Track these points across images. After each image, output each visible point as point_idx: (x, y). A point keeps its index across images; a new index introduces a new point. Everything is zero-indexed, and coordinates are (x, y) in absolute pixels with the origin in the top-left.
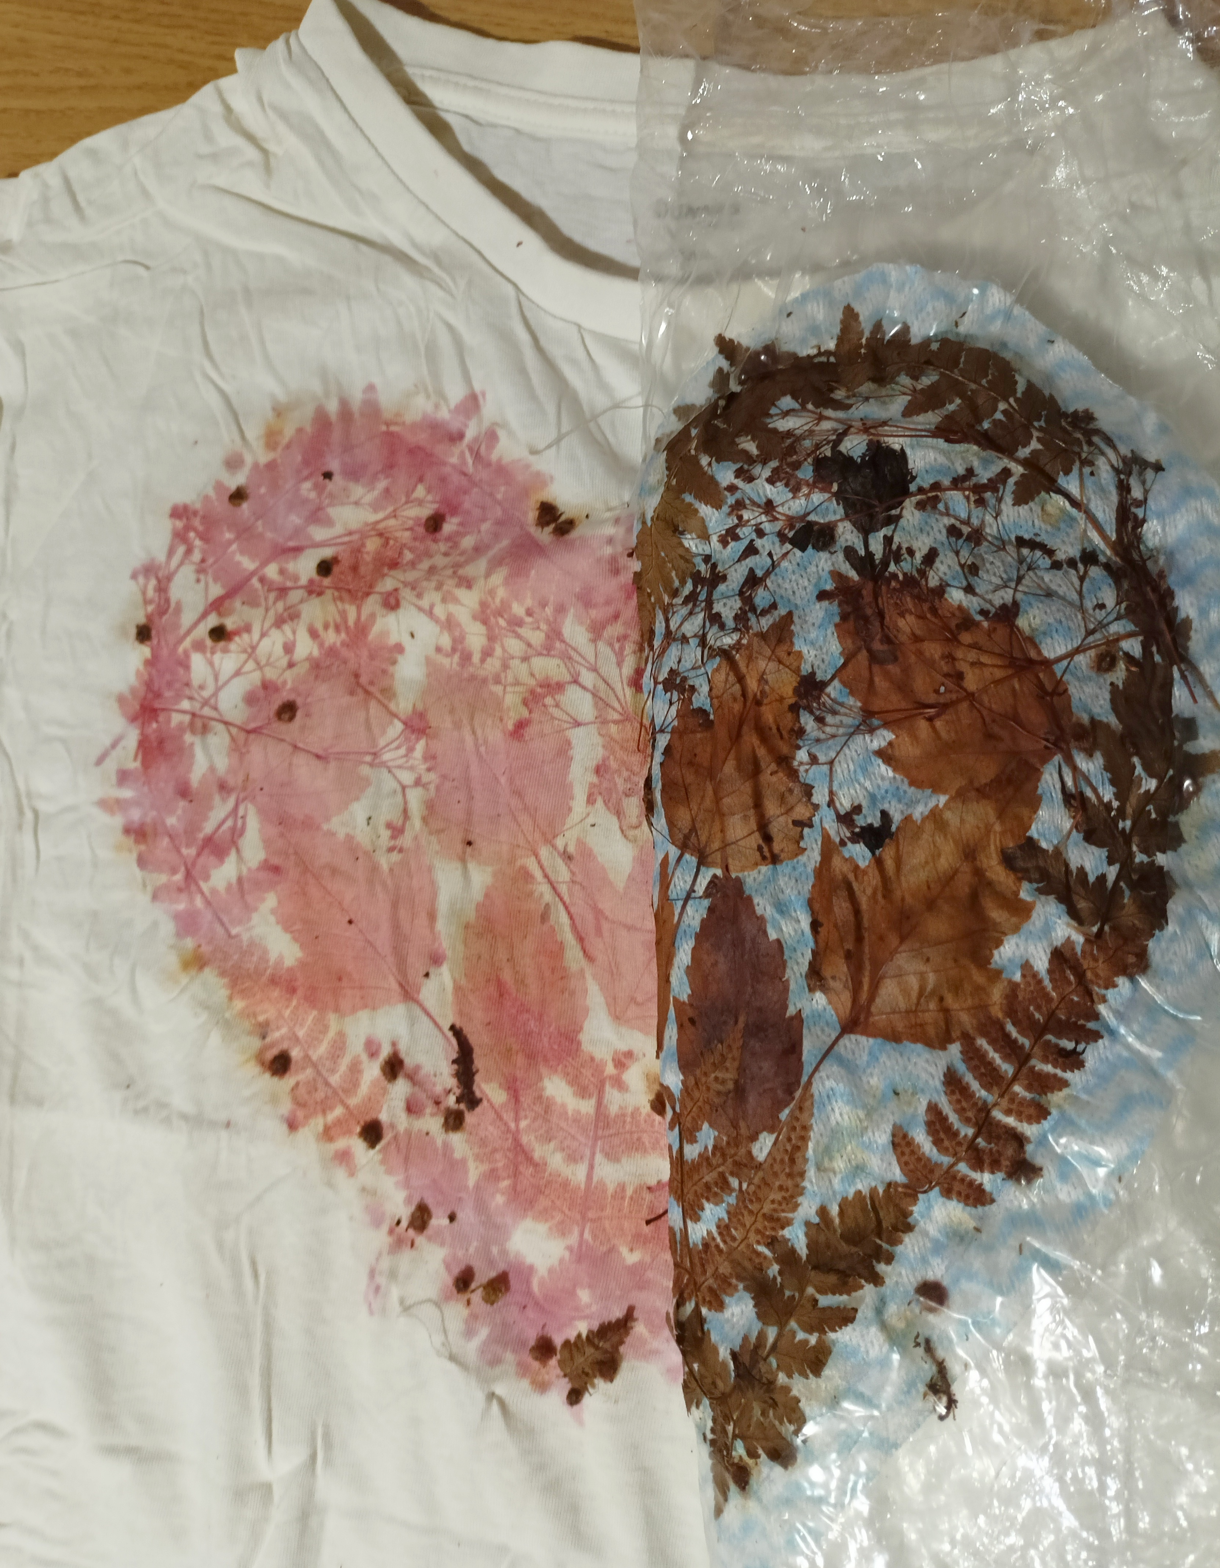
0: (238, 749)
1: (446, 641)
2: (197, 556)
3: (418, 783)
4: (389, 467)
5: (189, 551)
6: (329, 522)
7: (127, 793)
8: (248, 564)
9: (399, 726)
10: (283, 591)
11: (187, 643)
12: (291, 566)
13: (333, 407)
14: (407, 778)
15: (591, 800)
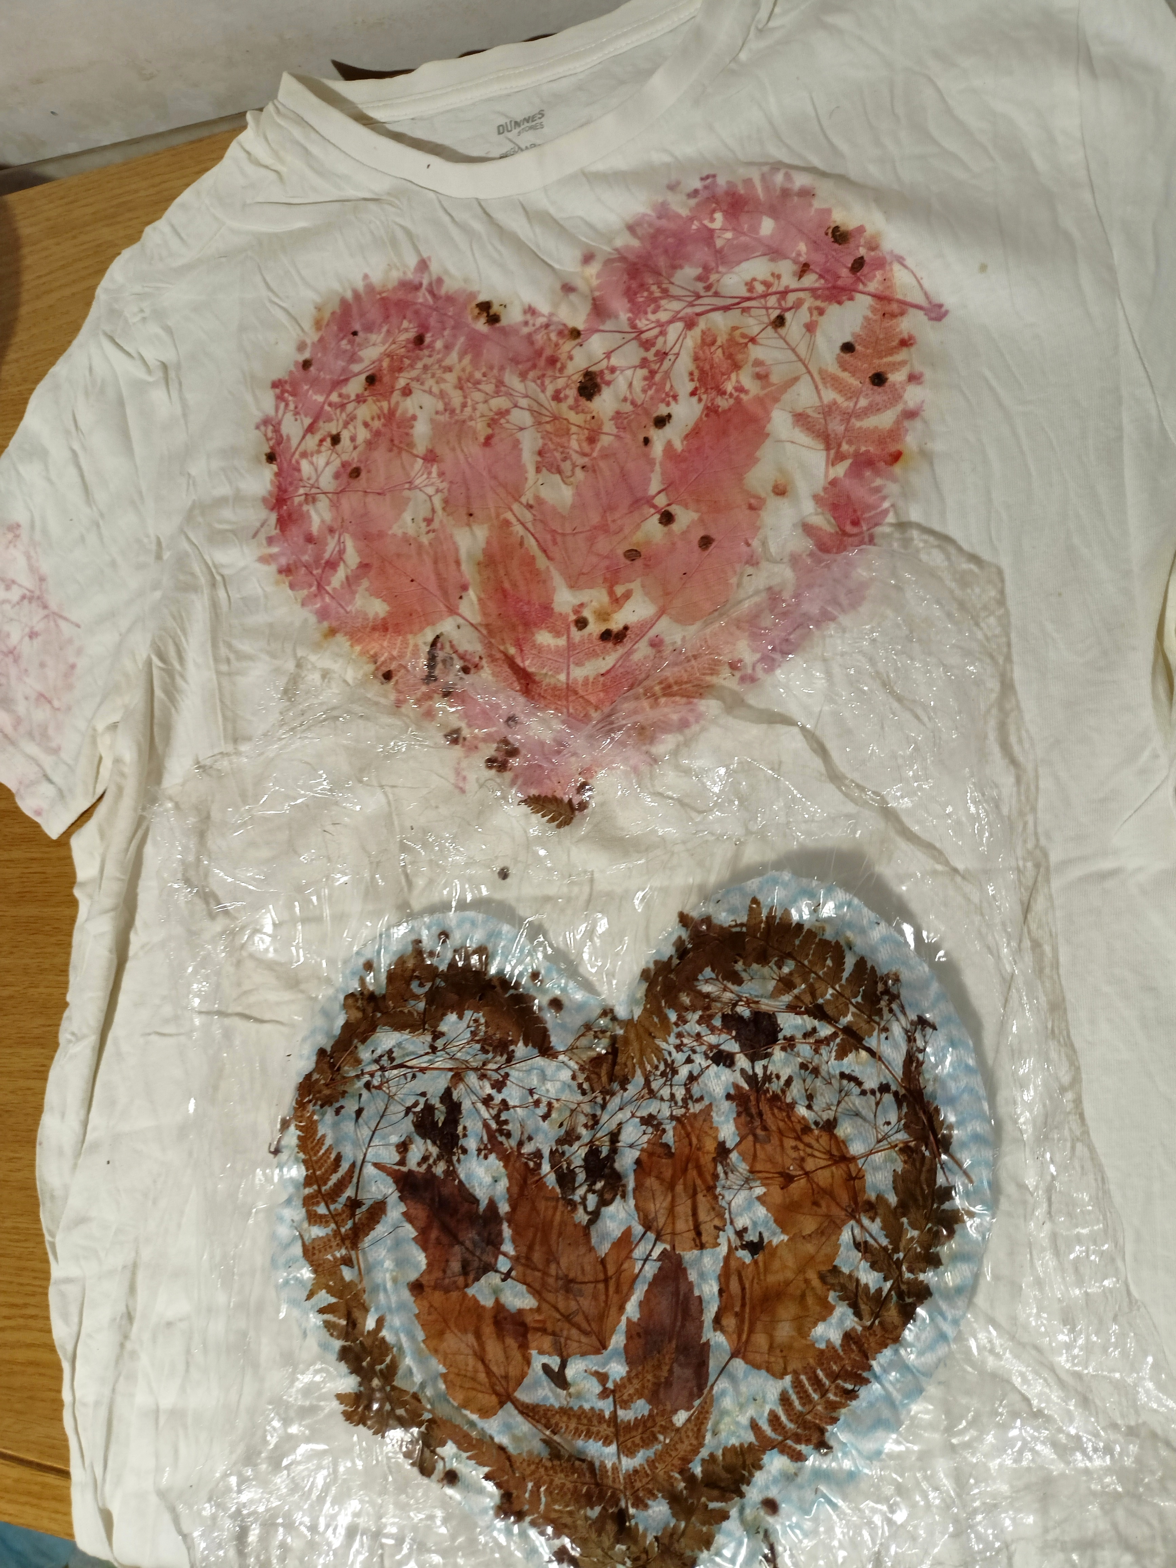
0: (335, 505)
2: (292, 406)
3: (437, 491)
4: (387, 318)
5: (287, 405)
6: (361, 360)
7: (275, 550)
8: (320, 398)
9: (420, 462)
10: (343, 406)
11: (297, 456)
12: (344, 390)
13: (349, 295)
14: (430, 490)
15: (538, 470)
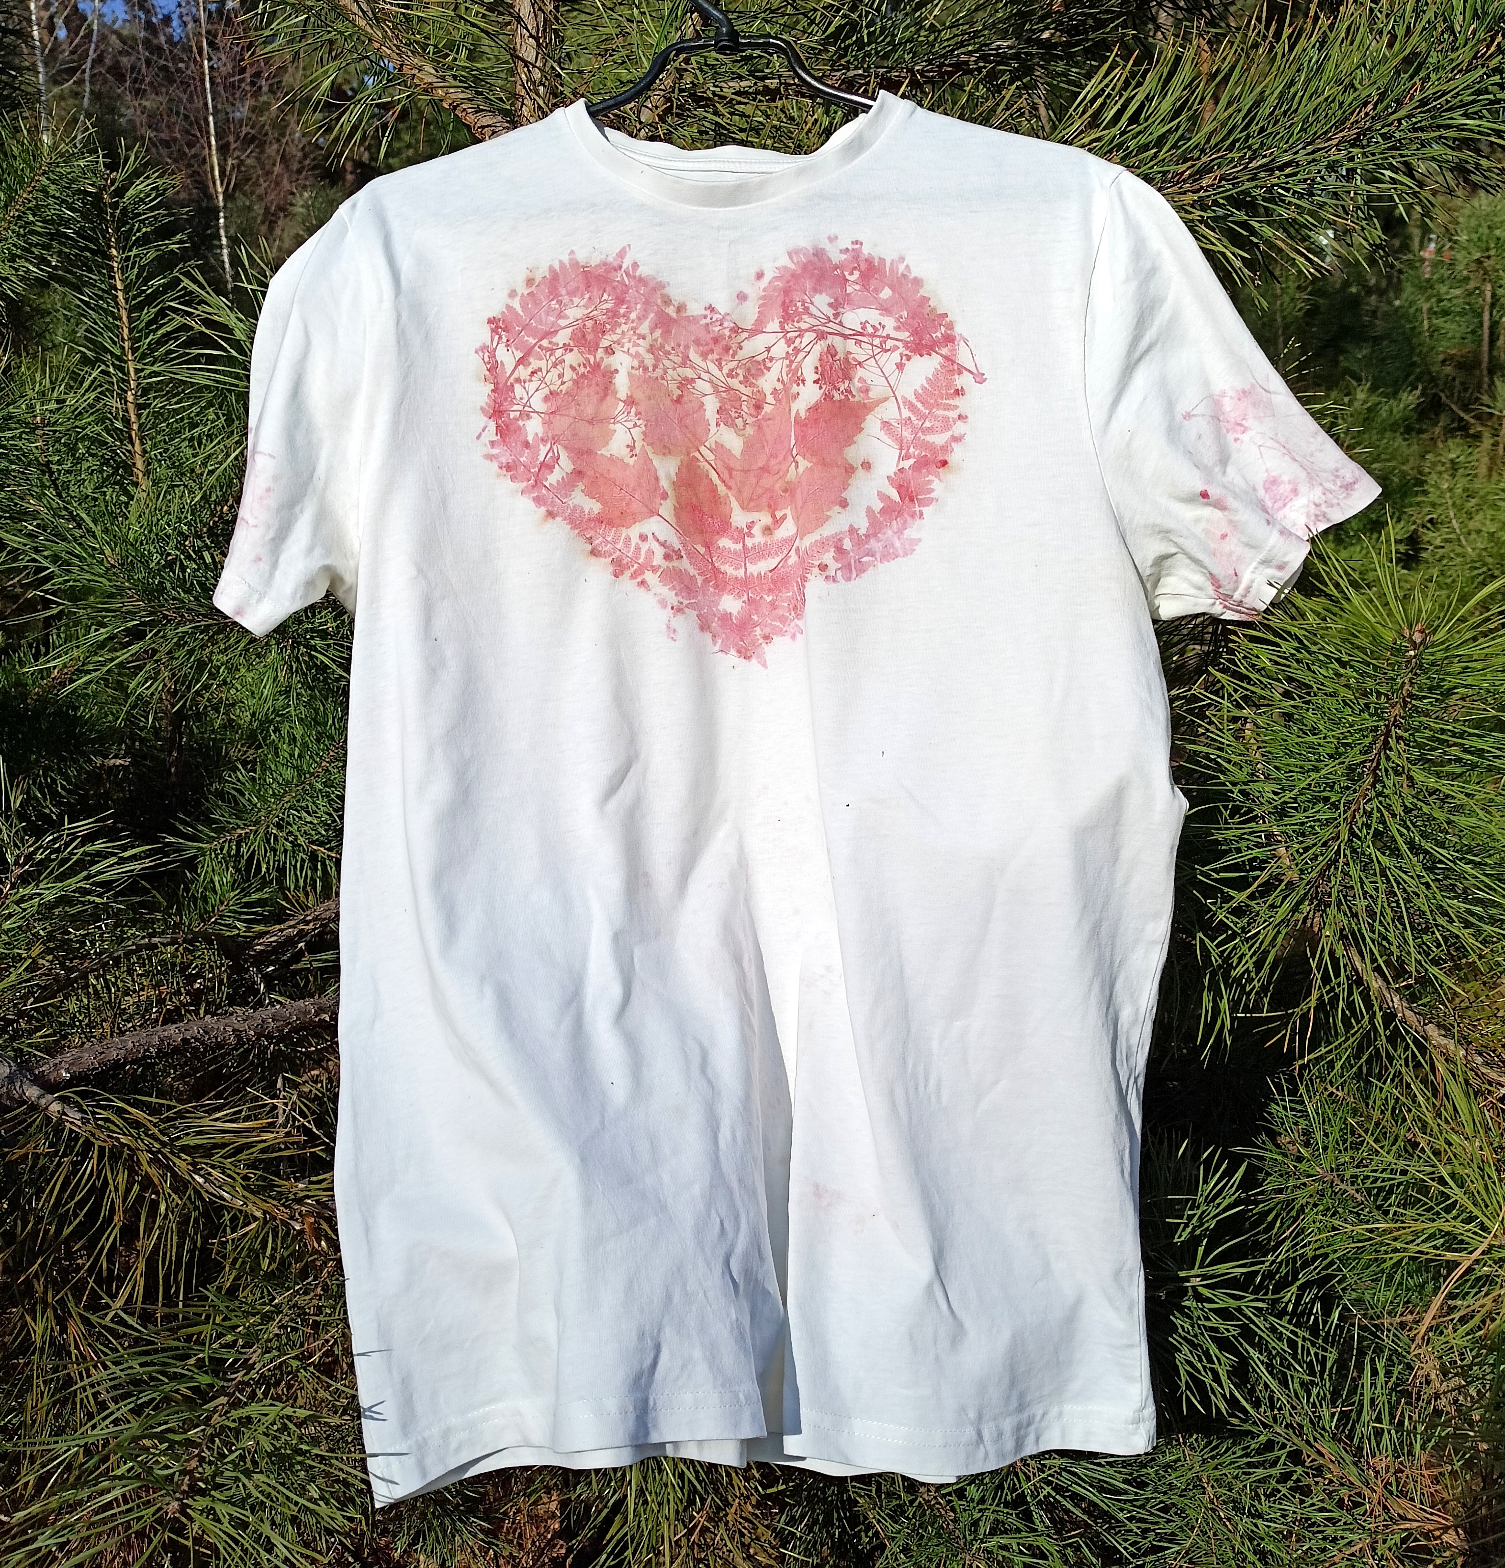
0: (547, 423)
1: (636, 363)
2: (504, 339)
3: (635, 425)
4: (589, 288)
5: (500, 338)
6: (566, 317)
7: (495, 451)
8: (532, 341)
9: (621, 404)
10: (552, 351)
11: (511, 380)
12: (554, 340)
13: (556, 266)
15: (718, 424)
